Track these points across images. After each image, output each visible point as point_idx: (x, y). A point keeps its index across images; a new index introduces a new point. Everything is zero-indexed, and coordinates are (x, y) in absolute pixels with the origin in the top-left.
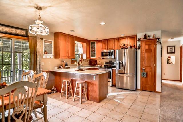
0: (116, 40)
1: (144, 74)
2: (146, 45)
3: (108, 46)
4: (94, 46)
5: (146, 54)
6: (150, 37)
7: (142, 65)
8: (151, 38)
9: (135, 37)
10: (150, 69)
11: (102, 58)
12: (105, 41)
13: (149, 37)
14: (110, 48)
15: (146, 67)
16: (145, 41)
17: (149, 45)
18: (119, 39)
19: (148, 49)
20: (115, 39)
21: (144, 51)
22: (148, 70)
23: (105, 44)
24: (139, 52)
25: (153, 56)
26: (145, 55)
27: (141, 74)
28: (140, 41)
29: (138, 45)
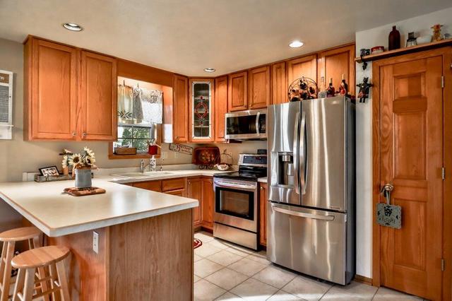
0: (277, 68)
1: (388, 212)
2: (397, 78)
3: (251, 94)
4: (204, 98)
5: (401, 118)
6: (420, 40)
7: (379, 171)
8: (423, 41)
9: (348, 52)
10: (421, 192)
11: (232, 141)
12: (240, 78)
13: (412, 38)
14: (255, 101)
15: (400, 182)
16: (392, 61)
17: (414, 78)
18: (286, 65)
19: (410, 97)
20: (275, 67)
21: (388, 109)
22: (407, 192)
23: (238, 87)
24: (366, 111)
25: (432, 130)
26: (395, 126)
27: (376, 214)
28: (370, 64)
29: (360, 80)
